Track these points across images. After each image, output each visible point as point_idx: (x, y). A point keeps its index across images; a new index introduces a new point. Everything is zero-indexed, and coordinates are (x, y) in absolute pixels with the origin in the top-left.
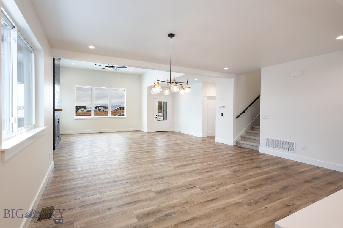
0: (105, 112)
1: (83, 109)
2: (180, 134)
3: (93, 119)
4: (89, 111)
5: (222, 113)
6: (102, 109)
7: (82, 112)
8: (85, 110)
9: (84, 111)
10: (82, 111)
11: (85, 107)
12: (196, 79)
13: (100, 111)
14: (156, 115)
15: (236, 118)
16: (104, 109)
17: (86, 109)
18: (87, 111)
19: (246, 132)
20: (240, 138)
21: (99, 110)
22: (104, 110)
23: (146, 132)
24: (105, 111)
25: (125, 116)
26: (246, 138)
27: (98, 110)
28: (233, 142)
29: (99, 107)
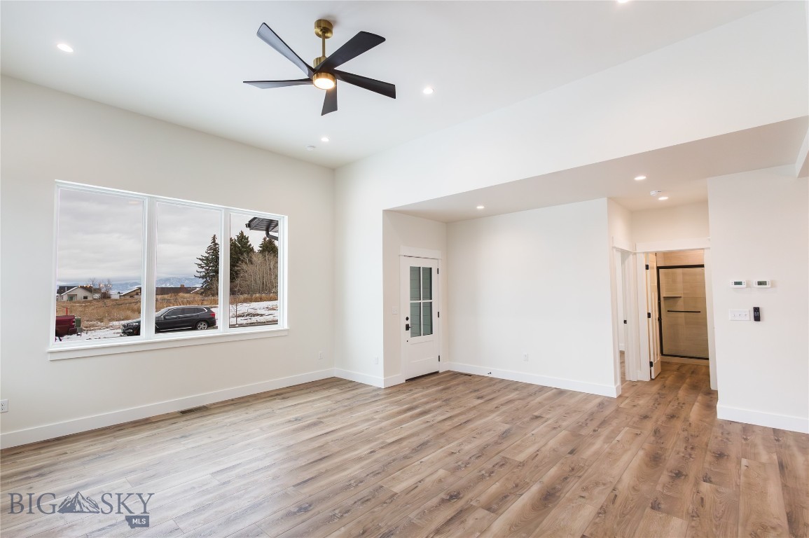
0: (90, 302)
5: (757, 310)
6: (81, 294)
13: (74, 300)
14: (408, 319)
16: (86, 294)
21: (71, 298)
22: (85, 298)
23: (381, 385)
24: (89, 299)
25: (284, 325)
29: (69, 288)
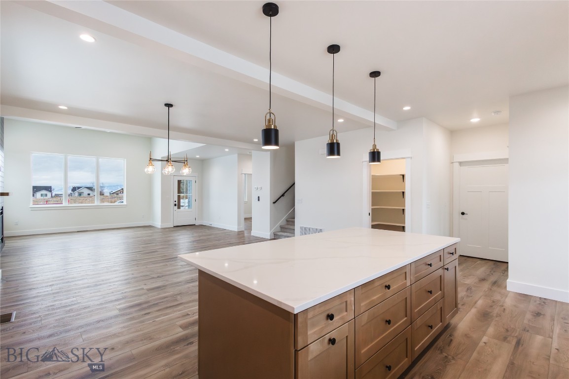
0: (91, 197)
1: (44, 192)
2: (210, 228)
3: (65, 208)
4: (57, 195)
5: (259, 197)
6: (86, 191)
7: (42, 197)
8: (49, 194)
9: (46, 195)
10: (42, 195)
11: (49, 189)
12: (227, 150)
13: (82, 195)
14: (175, 201)
15: (274, 203)
16: (89, 192)
17: (51, 191)
18: (53, 195)
19: (287, 221)
20: (279, 229)
22: (89, 194)
23: (160, 227)
24: (91, 195)
25: (125, 203)
26: (286, 228)
27: (77, 194)
28: (269, 234)
29: (79, 188)
